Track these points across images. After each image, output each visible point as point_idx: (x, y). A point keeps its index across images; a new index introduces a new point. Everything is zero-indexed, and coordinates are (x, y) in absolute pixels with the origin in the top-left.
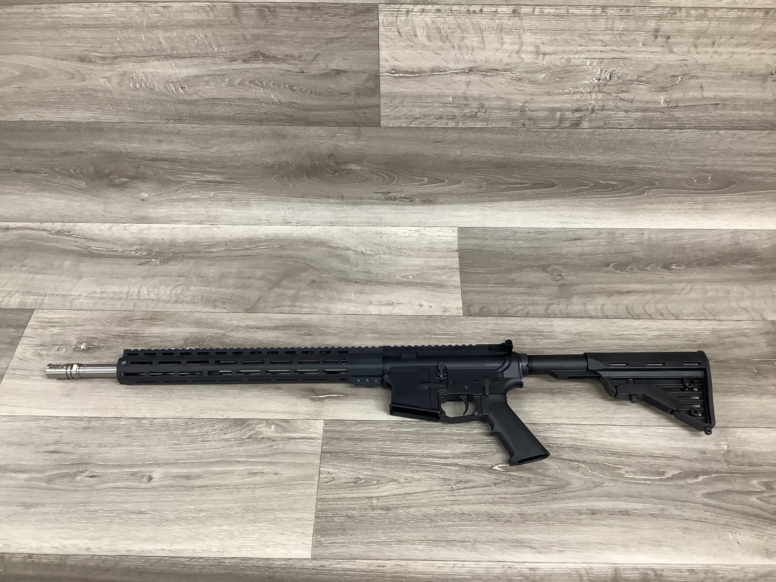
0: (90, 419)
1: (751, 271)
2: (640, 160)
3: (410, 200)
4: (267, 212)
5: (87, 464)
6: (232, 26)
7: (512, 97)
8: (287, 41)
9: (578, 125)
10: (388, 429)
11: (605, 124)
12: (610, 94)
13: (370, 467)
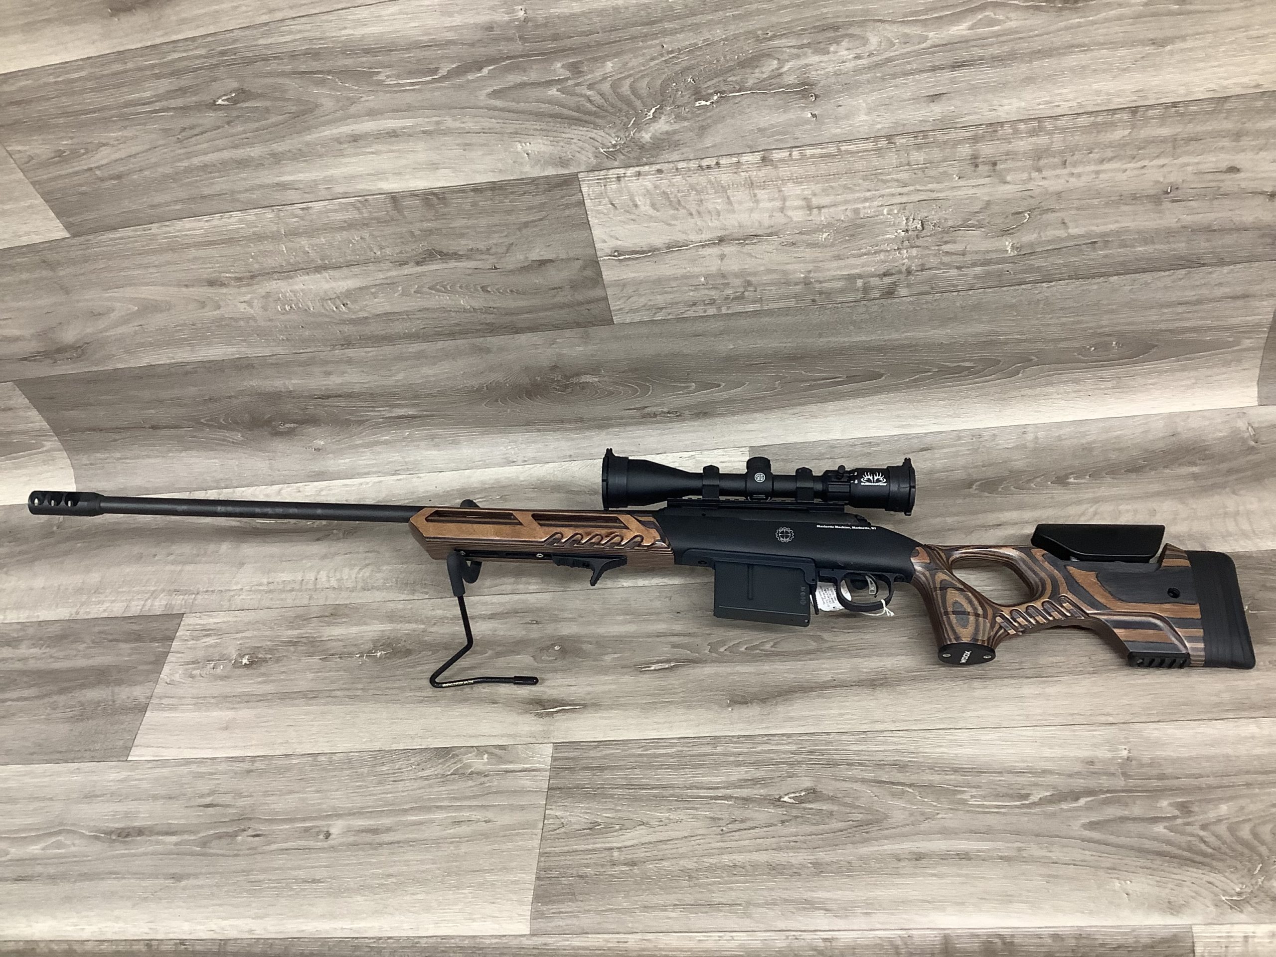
0: (253, 759)
1: (1195, 476)
2: (998, 329)
3: (677, 415)
4: (482, 450)
5: (250, 819)
6: (394, 223)
7: (789, 267)
8: (468, 233)
9: (893, 293)
10: (639, 752)
11: (932, 288)
12: (927, 248)
13: (612, 806)
